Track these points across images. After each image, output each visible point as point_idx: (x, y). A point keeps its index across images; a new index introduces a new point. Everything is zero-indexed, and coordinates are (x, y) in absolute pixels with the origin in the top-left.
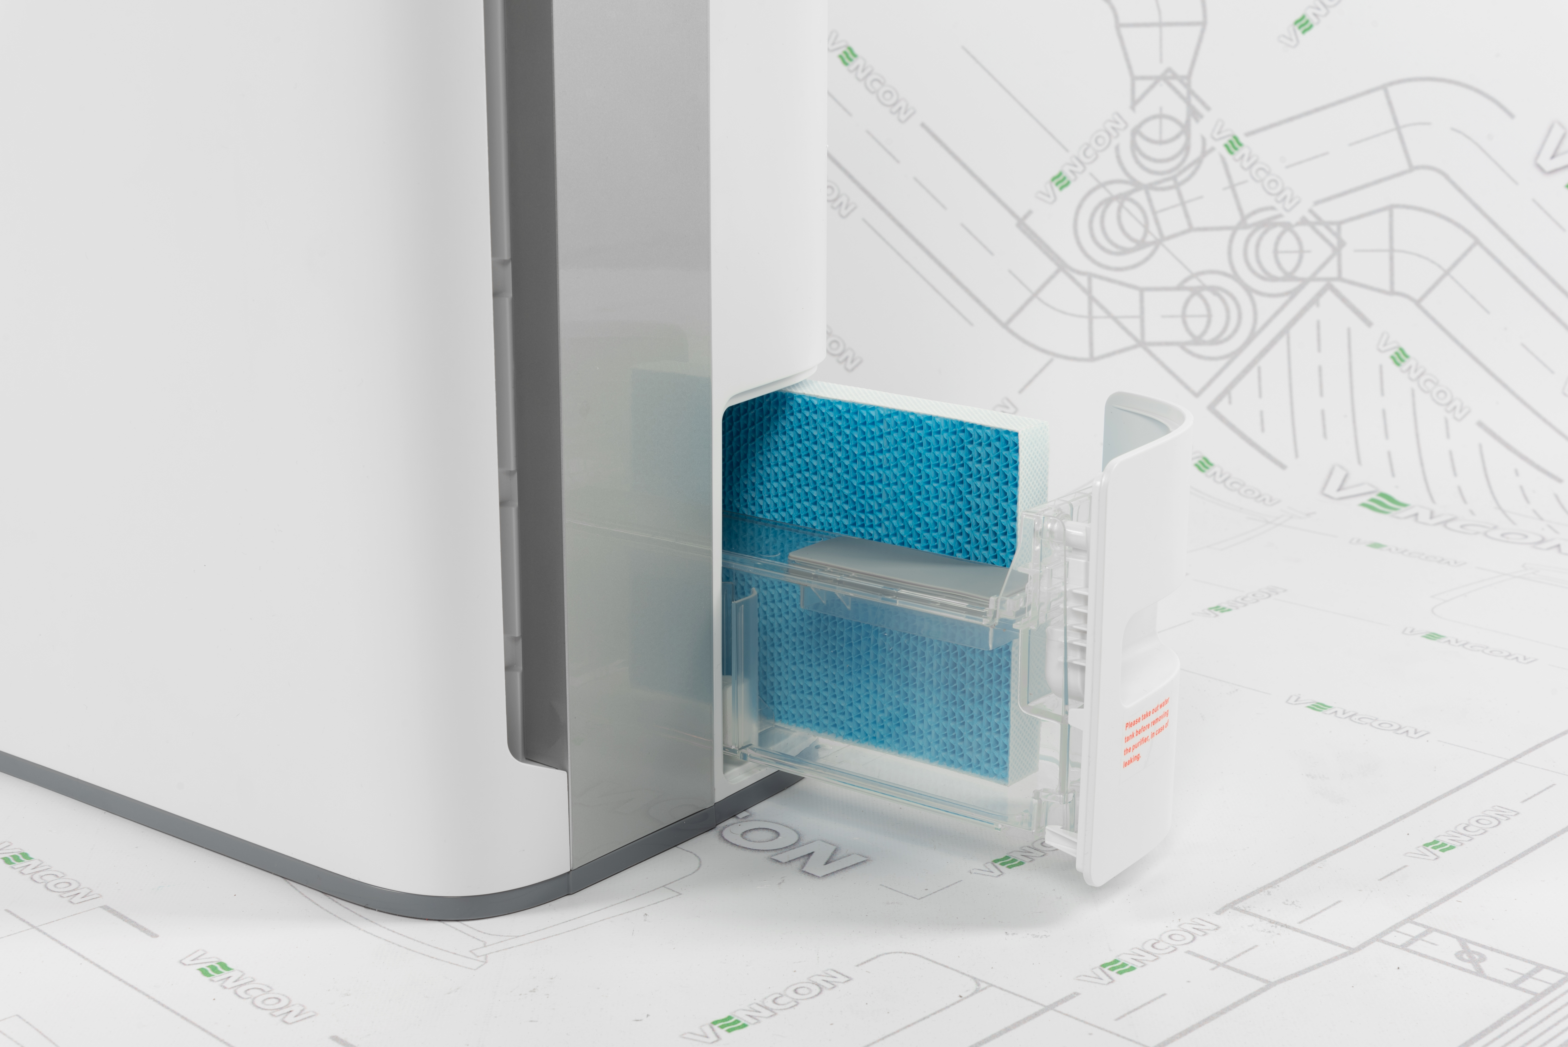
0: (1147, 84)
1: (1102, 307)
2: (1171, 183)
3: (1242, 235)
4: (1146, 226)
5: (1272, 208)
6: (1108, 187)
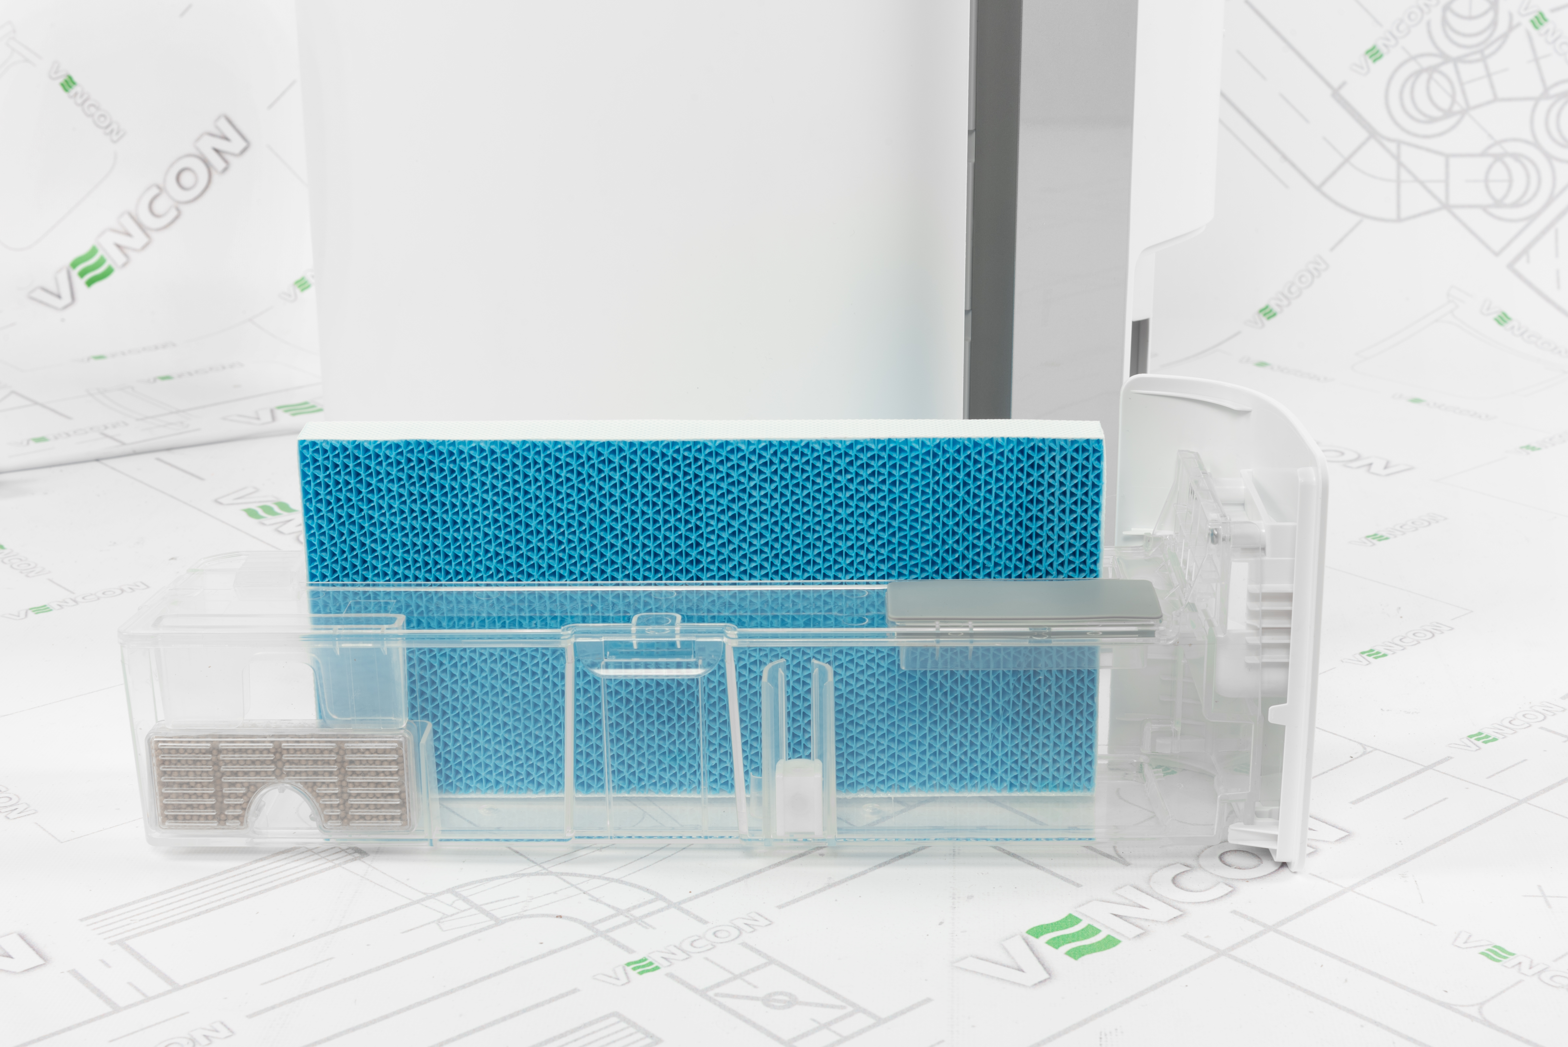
1: (1409, 172)
2: (1478, 56)
3: (1544, 105)
4: (1453, 97)
6: (1419, 60)
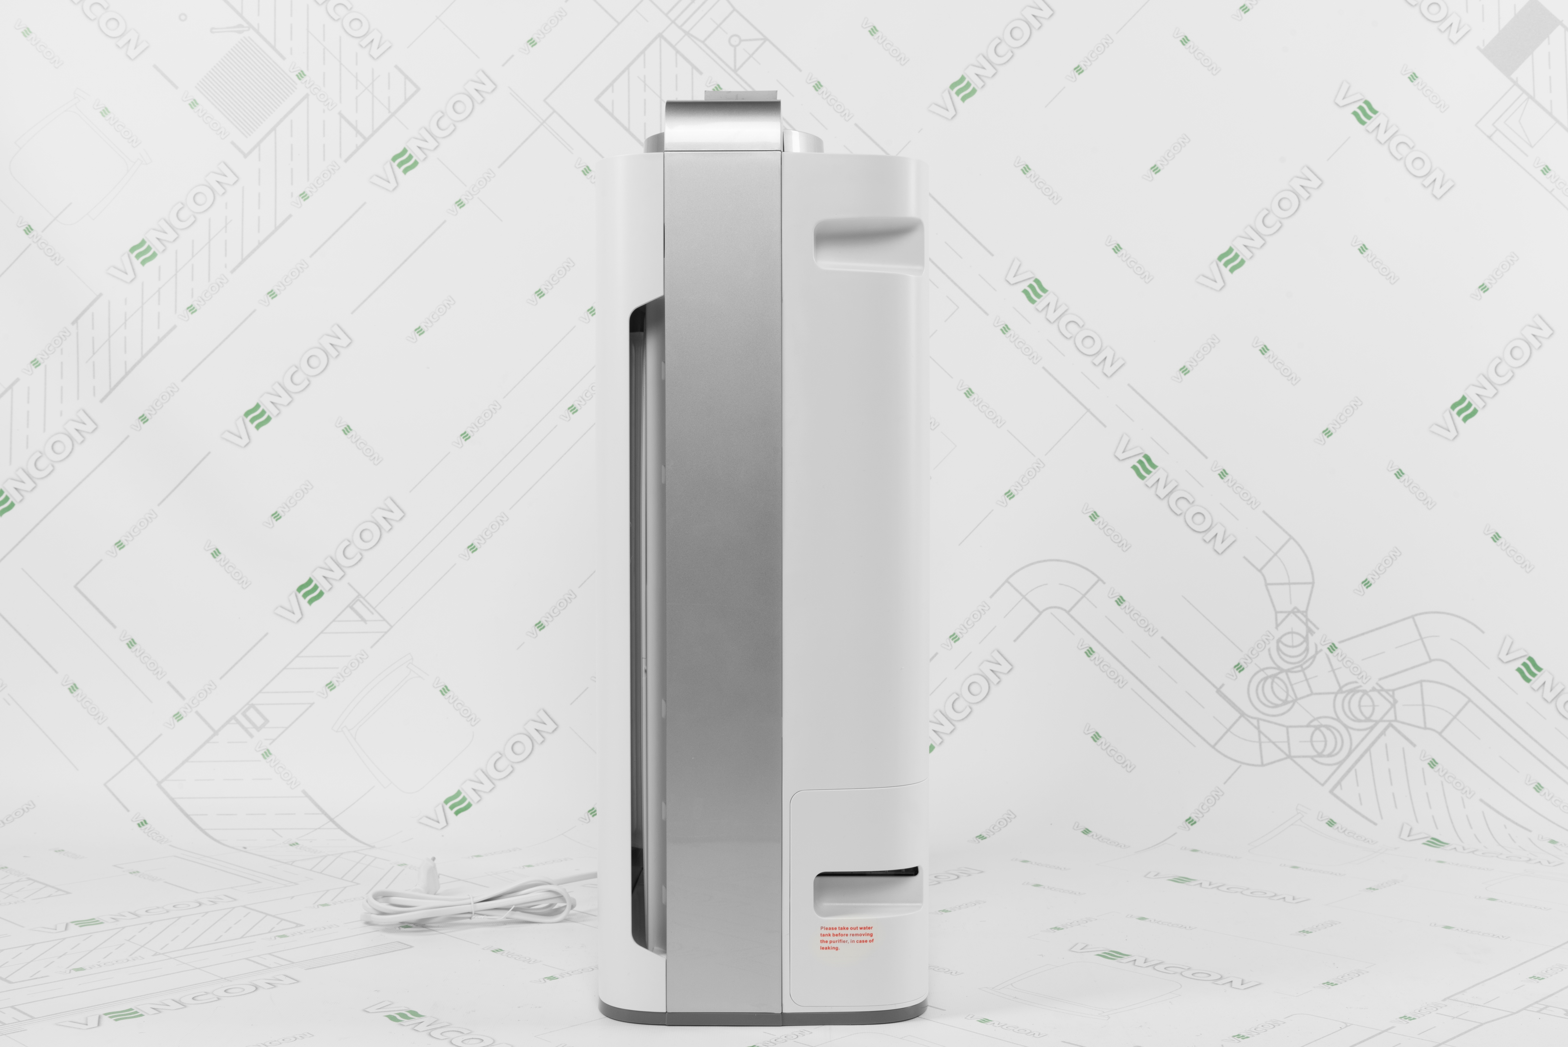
0: (1284, 615)
1: (1266, 737)
2: (1299, 669)
3: (1340, 697)
4: (1287, 692)
5: (1356, 682)
6: (1266, 671)
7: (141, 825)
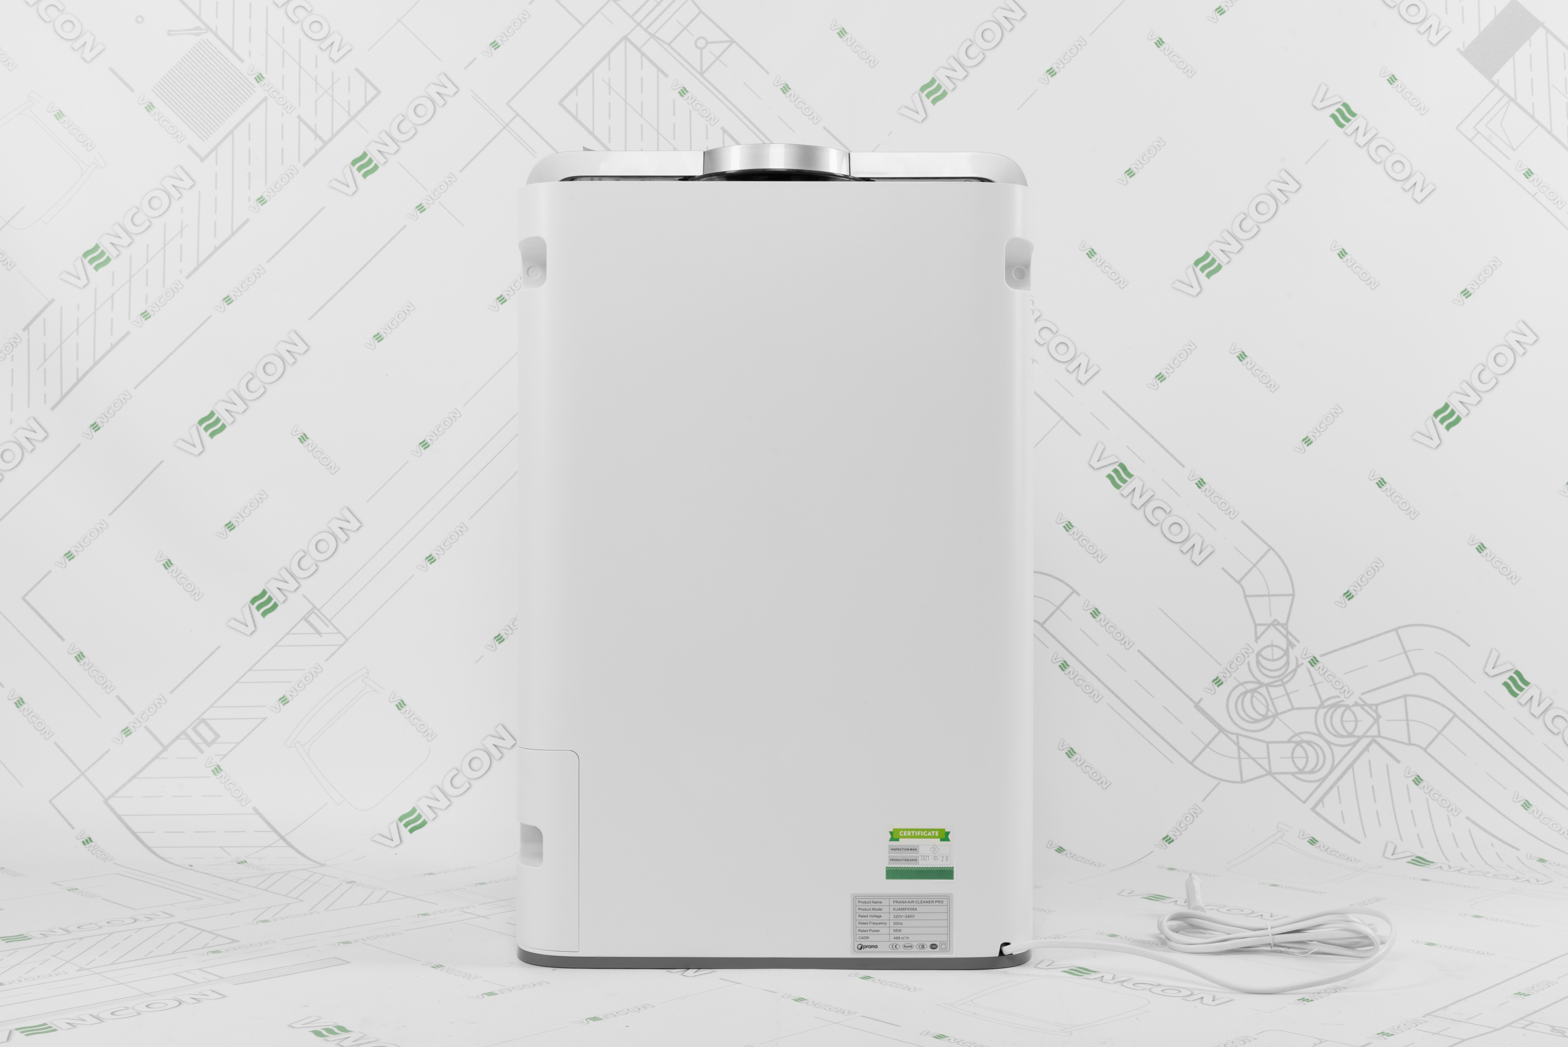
0: (1264, 628)
1: (1246, 753)
2: (1280, 683)
4: (1267, 707)
5: (1338, 697)
6: (1245, 685)
7: (86, 843)
